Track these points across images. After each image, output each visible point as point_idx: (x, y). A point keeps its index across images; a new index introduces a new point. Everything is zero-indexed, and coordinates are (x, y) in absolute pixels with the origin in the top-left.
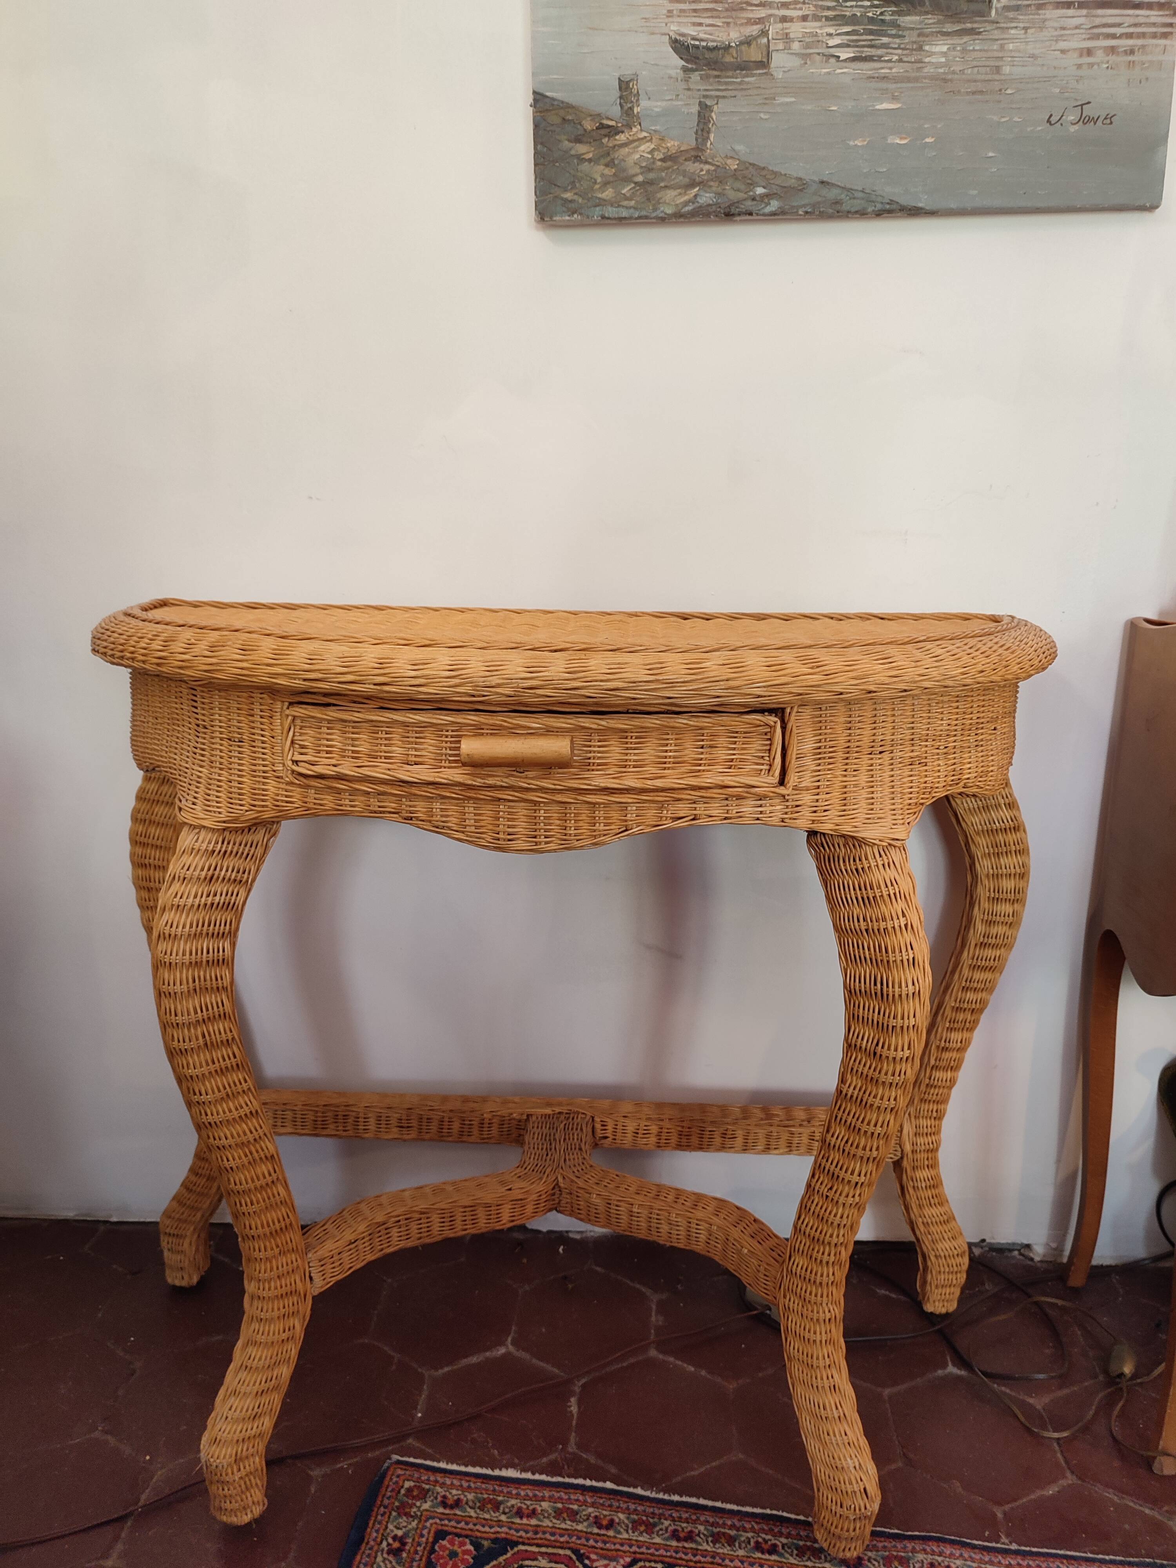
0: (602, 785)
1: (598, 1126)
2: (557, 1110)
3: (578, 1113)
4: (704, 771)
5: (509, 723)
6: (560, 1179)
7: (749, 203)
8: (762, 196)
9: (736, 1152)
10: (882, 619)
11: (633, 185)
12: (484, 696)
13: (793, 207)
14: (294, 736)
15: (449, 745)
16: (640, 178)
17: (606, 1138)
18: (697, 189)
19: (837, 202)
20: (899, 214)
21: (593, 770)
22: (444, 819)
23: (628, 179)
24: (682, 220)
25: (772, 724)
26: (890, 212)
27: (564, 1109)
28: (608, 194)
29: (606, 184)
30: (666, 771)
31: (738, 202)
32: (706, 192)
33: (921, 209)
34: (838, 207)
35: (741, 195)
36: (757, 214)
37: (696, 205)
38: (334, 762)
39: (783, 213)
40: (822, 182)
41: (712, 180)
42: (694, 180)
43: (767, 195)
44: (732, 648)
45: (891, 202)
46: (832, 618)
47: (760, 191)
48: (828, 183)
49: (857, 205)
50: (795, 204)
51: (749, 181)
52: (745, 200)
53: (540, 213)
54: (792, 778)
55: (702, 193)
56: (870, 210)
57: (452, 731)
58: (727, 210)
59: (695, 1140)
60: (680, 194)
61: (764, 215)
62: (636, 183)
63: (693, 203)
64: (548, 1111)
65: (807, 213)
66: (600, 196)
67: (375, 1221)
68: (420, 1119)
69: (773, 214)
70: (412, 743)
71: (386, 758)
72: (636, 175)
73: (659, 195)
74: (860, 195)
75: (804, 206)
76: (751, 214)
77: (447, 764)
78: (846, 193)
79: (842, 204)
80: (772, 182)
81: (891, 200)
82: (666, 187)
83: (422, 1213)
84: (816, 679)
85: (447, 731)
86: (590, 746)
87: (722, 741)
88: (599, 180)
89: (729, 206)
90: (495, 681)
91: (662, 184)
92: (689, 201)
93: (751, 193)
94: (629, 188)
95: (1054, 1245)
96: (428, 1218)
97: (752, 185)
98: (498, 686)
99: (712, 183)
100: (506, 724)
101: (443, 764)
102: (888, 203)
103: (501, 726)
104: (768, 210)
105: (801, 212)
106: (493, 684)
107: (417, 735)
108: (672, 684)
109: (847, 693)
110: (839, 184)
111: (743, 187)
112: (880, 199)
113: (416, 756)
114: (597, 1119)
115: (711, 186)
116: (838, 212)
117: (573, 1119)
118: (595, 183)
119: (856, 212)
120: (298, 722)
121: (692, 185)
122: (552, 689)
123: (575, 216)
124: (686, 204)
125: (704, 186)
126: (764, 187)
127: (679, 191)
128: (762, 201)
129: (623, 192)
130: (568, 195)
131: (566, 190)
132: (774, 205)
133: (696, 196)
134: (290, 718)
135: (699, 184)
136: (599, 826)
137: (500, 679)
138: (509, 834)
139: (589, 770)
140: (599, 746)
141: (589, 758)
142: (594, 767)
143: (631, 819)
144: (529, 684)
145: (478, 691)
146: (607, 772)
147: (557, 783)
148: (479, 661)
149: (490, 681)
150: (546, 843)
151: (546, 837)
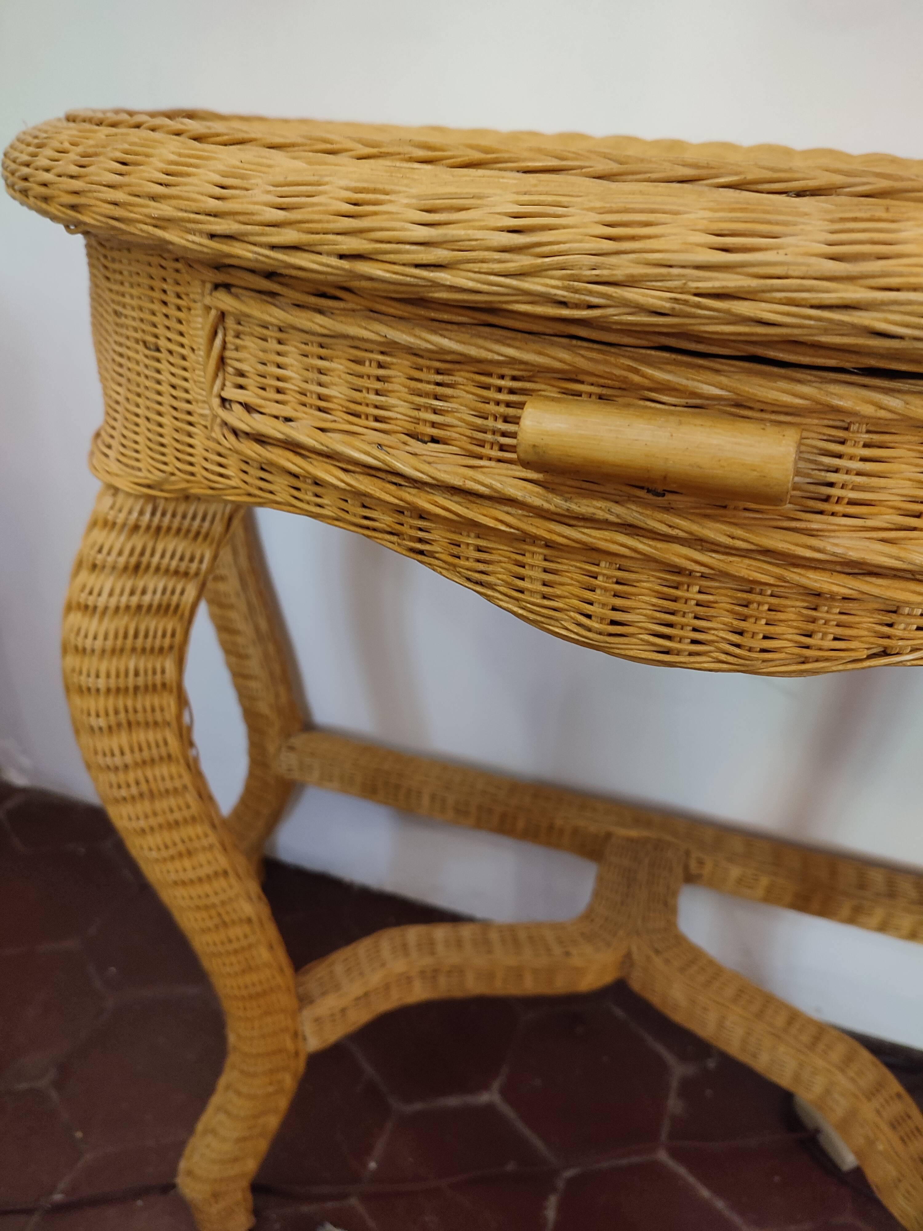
0: (854, 555)
5: (644, 376)
12: (591, 307)
14: (224, 347)
15: (502, 409)
21: (833, 514)
22: (481, 567)
38: (287, 411)
57: (514, 378)
70: (427, 395)
71: (377, 419)
77: (496, 453)
85: (502, 377)
86: (840, 456)
98: (630, 282)
100: (636, 378)
101: (486, 451)
103: (625, 380)
106: (619, 274)
107: (439, 378)
113: (433, 425)
120: (230, 322)
122: (776, 302)
134: (213, 312)
136: (822, 639)
137: (638, 262)
138: (613, 623)
139: (821, 513)
140: (863, 459)
141: (831, 485)
142: (838, 508)
143: (906, 634)
144: (717, 284)
145: (576, 291)
146: (869, 523)
147: (739, 532)
148: (591, 209)
149: (611, 267)
150: (691, 654)
151: (694, 642)
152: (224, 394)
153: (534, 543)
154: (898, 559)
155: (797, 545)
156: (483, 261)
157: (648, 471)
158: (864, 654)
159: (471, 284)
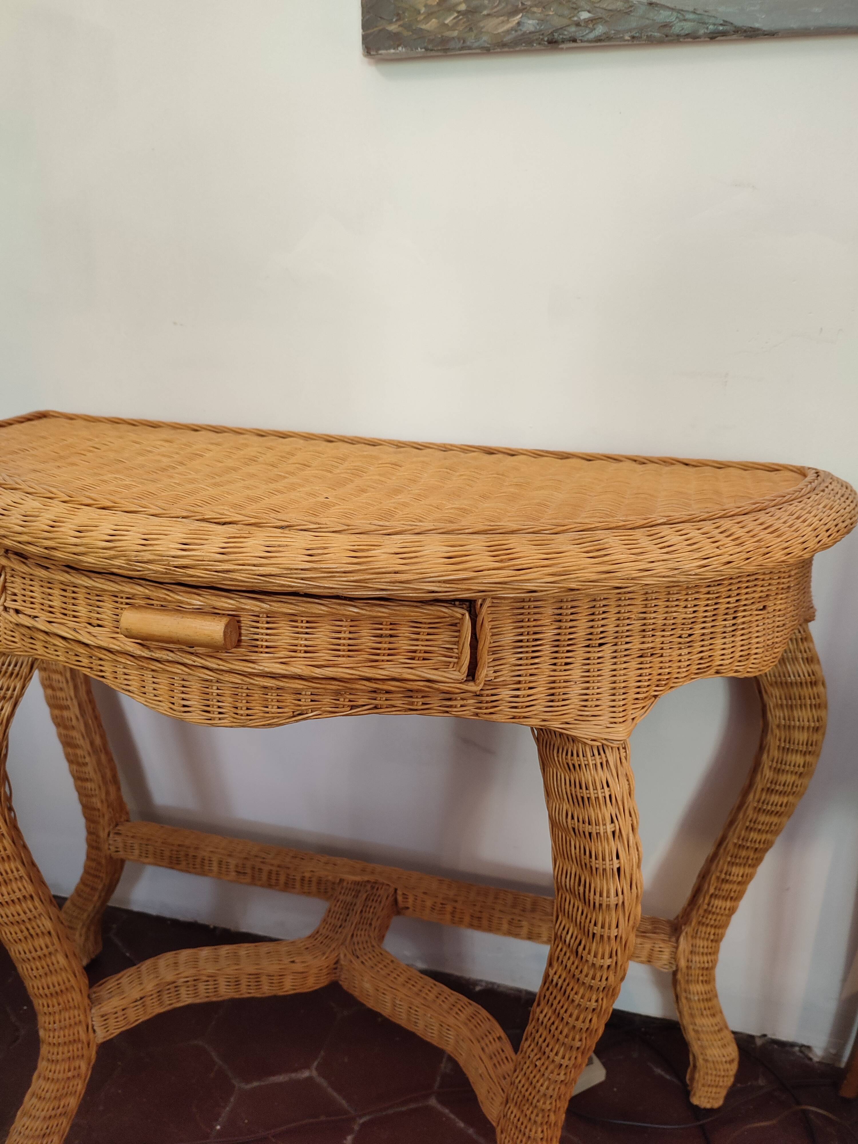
0: (269, 670)
1: (400, 898)
2: (366, 878)
3: (383, 884)
4: (383, 661)
5: (172, 597)
6: (342, 956)
7: (573, 29)
8: (587, 21)
9: (522, 938)
10: (687, 464)
11: (456, 15)
13: (618, 32)
16: (463, 7)
17: (408, 908)
18: (520, 15)
19: (666, 25)
20: (734, 37)
21: (261, 653)
23: (451, 9)
24: (506, 49)
25: (460, 616)
26: (724, 34)
27: (372, 878)
28: (432, 24)
29: (429, 15)
30: (339, 659)
31: (561, 28)
32: (529, 19)
33: (758, 29)
34: (666, 30)
35: (565, 22)
36: (582, 41)
37: (519, 33)
38: (35, 613)
39: (609, 38)
40: (651, 4)
41: (536, 6)
42: (517, 6)
43: (591, 20)
44: (416, 531)
45: (725, 23)
46: (635, 461)
47: (584, 15)
48: (656, 5)
49: (688, 27)
50: (620, 28)
51: (574, 6)
52: (568, 26)
53: (366, 47)
54: (485, 673)
55: (525, 20)
56: (702, 32)
58: (550, 37)
59: (485, 922)
60: (503, 22)
61: (589, 41)
62: (458, 12)
63: (516, 31)
64: (358, 878)
65: (633, 38)
66: (423, 27)
67: (164, 981)
68: (253, 868)
69: (598, 40)
70: (93, 605)
71: (73, 616)
72: (459, 4)
73: (482, 24)
74: (691, 16)
75: (630, 30)
76: (574, 41)
78: (675, 14)
79: (671, 27)
80: (597, 5)
81: (724, 21)
82: (488, 15)
83: (209, 977)
84: (502, 575)
86: (258, 628)
87: (404, 631)
88: (423, 10)
89: (552, 33)
90: (147, 556)
91: (485, 12)
92: (512, 29)
93: (575, 19)
94: (452, 17)
95: (833, 1051)
96: (215, 980)
97: (576, 9)
98: (151, 562)
99: (535, 9)
102: (721, 25)
103: (165, 599)
104: (592, 36)
105: (627, 37)
106: (145, 559)
107: (97, 598)
108: (331, 574)
109: (542, 591)
110: (669, 5)
111: (566, 12)
112: (712, 20)
113: (97, 619)
114: (399, 892)
115: (534, 13)
116: (667, 36)
117: (377, 889)
118: (419, 12)
119: (687, 35)
121: (515, 12)
122: (203, 569)
123: (400, 48)
124: (508, 32)
125: (527, 12)
126: (589, 12)
127: (501, 18)
128: (586, 27)
129: (447, 22)
130: (393, 28)
131: (391, 22)
132: (600, 30)
133: (519, 24)
135: (521, 11)
136: (272, 708)
137: (151, 554)
138: (184, 706)
139: (256, 652)
140: (267, 629)
141: (257, 640)
142: (261, 650)
143: (305, 704)
144: (180, 563)
145: (131, 565)
146: (276, 655)
147: (220, 662)
148: (138, 533)
149: (142, 556)
150: (220, 719)
151: (220, 713)
152: (5, 604)
153: (146, 670)
154: (286, 670)
155: (244, 667)
156: (96, 553)
157: (171, 638)
158: (291, 714)
159: (93, 561)
